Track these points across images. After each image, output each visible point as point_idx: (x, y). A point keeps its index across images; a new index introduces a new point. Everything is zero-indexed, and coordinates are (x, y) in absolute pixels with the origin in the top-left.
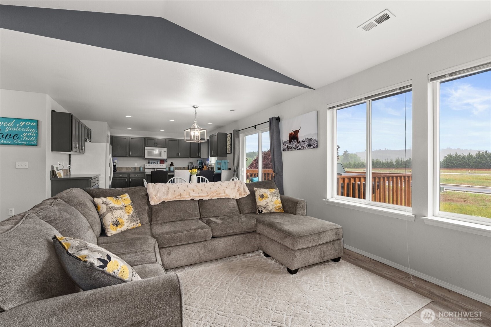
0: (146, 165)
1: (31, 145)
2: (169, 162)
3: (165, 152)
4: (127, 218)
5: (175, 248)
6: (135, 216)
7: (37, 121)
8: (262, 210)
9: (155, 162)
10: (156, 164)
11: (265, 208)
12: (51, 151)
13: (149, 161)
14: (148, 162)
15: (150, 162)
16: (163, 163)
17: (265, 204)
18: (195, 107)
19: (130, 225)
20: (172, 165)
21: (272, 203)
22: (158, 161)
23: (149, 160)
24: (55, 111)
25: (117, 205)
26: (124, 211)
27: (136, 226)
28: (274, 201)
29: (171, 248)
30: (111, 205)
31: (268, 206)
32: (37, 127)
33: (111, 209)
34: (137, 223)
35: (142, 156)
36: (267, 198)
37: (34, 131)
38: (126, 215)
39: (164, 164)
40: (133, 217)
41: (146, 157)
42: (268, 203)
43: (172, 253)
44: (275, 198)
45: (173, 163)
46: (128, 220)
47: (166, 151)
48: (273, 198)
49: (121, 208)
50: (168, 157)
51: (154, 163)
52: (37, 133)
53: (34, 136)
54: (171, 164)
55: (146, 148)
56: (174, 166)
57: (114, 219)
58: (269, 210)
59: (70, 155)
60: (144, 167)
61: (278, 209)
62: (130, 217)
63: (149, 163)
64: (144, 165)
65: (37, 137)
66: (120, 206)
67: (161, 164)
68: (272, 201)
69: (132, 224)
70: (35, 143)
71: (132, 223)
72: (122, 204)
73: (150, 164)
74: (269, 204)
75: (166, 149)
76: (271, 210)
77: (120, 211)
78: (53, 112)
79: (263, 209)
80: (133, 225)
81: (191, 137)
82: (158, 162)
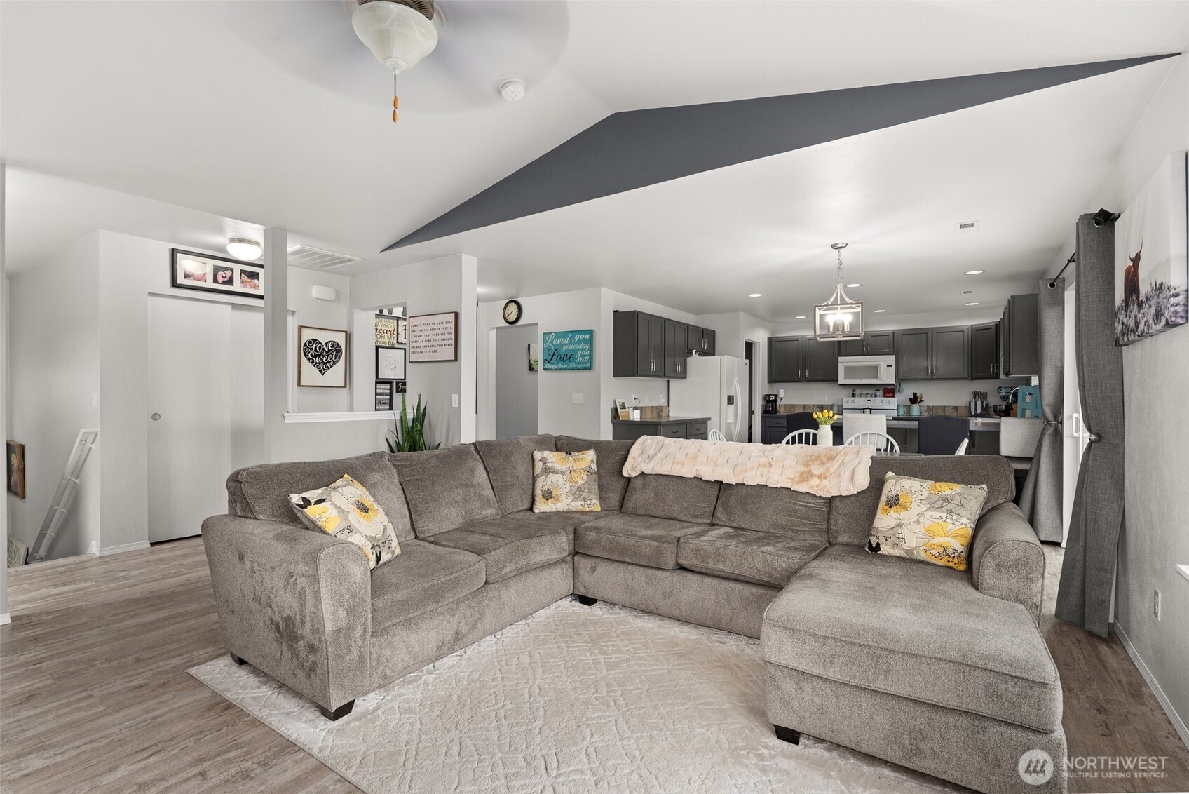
0: (845, 399)
1: (585, 369)
2: (908, 391)
3: (891, 366)
4: (568, 490)
5: (606, 563)
6: (586, 490)
7: (591, 332)
8: (878, 544)
9: (870, 392)
10: (872, 397)
11: (888, 539)
12: (614, 376)
13: (854, 391)
14: (851, 392)
15: (858, 392)
16: (891, 395)
17: (892, 529)
18: (838, 248)
19: (573, 503)
20: (915, 400)
21: (917, 528)
22: (877, 390)
23: (854, 387)
24: (617, 311)
25: (558, 467)
26: (564, 477)
27: (587, 510)
28: (927, 523)
29: (597, 561)
30: (549, 465)
31: (901, 536)
32: (591, 341)
33: (547, 471)
34: (589, 502)
35: (831, 377)
36: (905, 508)
37: (587, 347)
38: (568, 485)
39: (893, 397)
40: (581, 491)
41: (841, 380)
42: (901, 525)
43: (598, 569)
44: (937, 514)
45: (918, 395)
46: (568, 494)
47: (893, 364)
48: (928, 514)
49: (562, 473)
50: (900, 379)
51: (867, 394)
52: (591, 350)
53: (587, 355)
54: (912, 397)
55: (840, 359)
56: (921, 404)
57: (546, 487)
58: (903, 550)
59: (668, 381)
60: (842, 405)
61: (935, 552)
62: (574, 489)
63: (854, 395)
64: (842, 399)
65: (591, 356)
66: (564, 468)
67: (885, 397)
68: (918, 522)
69: (579, 503)
70: (588, 365)
71: (577, 501)
72: (568, 466)
73: (856, 399)
74: (905, 529)
75: (894, 359)
76: (910, 551)
77: (560, 475)
78: (615, 312)
79: (882, 540)
80: (577, 505)
81: (828, 327)
82: (878, 393)
